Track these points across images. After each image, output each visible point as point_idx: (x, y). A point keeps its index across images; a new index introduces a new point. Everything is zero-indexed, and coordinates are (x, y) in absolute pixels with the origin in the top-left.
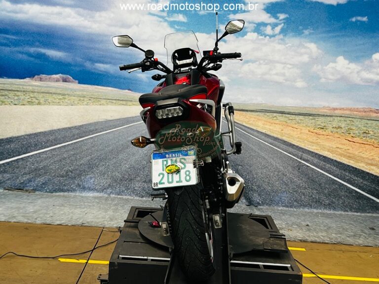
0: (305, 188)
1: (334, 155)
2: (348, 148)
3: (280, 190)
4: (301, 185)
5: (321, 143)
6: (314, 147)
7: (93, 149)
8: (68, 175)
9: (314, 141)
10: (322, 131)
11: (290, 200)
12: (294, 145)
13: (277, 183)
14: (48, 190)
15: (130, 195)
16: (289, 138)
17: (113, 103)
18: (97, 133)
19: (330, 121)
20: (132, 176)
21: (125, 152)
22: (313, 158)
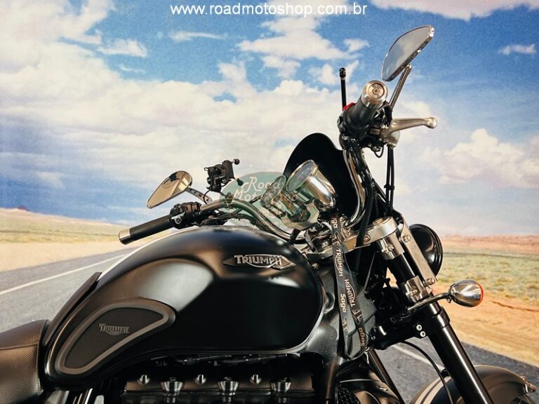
1: (471, 336)
2: (500, 320)
19: (461, 266)
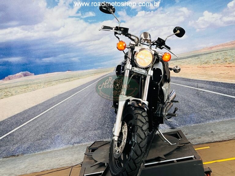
0: (206, 107)
1: (219, 79)
2: (228, 72)
3: (189, 113)
4: (203, 105)
5: (208, 73)
6: (204, 77)
7: (55, 116)
8: (43, 138)
9: (203, 73)
10: (207, 65)
11: (198, 117)
12: (190, 79)
13: (186, 108)
14: (32, 152)
15: (87, 141)
16: (185, 75)
17: (60, 82)
18: (55, 105)
19: (210, 57)
20: (86, 128)
21: (76, 113)
22: (205, 85)
